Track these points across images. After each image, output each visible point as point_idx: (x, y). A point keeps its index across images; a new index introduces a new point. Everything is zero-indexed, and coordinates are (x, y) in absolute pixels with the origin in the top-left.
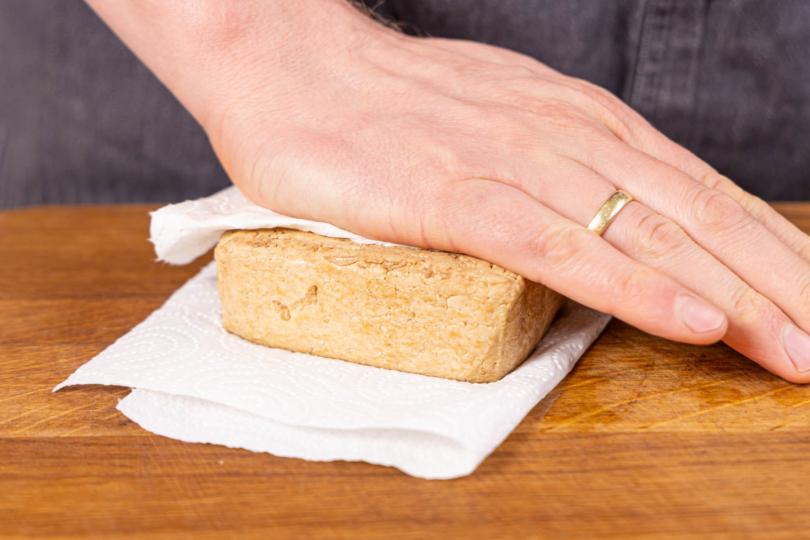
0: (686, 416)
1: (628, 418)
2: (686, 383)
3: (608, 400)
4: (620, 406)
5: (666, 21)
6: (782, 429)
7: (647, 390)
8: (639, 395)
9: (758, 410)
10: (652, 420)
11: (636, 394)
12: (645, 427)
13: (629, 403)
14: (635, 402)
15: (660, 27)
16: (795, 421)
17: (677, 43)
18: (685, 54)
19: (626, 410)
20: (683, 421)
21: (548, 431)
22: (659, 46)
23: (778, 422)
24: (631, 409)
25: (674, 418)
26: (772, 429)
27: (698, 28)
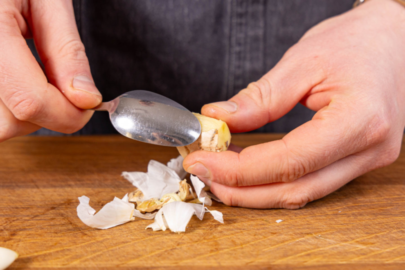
0: (202, 257)
1: (168, 258)
2: (207, 237)
3: (160, 247)
4: (166, 251)
5: (243, 20)
6: (254, 264)
7: (184, 241)
8: (178, 245)
9: (243, 253)
10: (181, 259)
11: (176, 244)
12: (176, 263)
13: (171, 250)
14: (175, 249)
15: (241, 24)
16: (261, 259)
17: (251, 33)
18: (256, 39)
19: (168, 253)
20: (199, 260)
21: (122, 266)
22: (242, 35)
23: (252, 259)
24: (171, 252)
25: (194, 257)
26: (247, 264)
27: (261, 24)
